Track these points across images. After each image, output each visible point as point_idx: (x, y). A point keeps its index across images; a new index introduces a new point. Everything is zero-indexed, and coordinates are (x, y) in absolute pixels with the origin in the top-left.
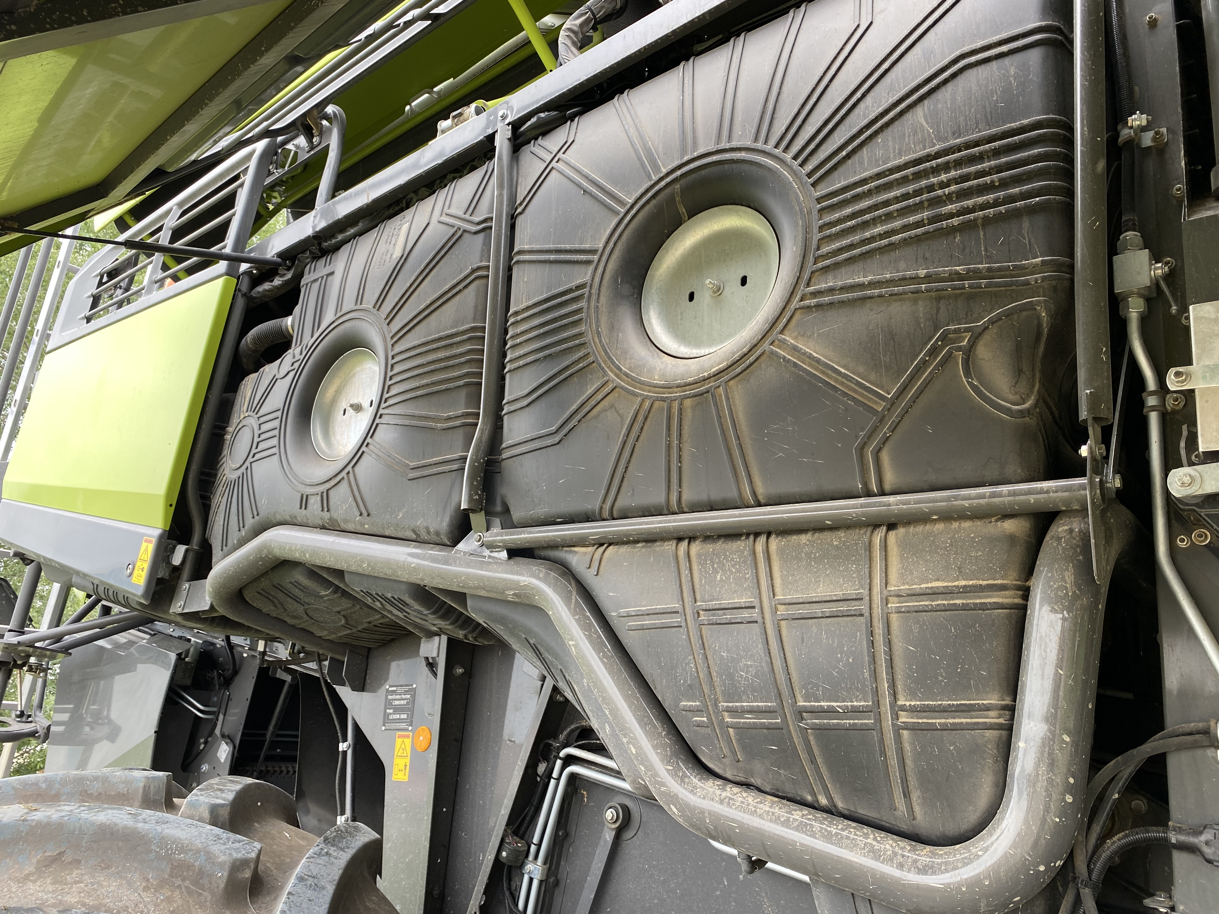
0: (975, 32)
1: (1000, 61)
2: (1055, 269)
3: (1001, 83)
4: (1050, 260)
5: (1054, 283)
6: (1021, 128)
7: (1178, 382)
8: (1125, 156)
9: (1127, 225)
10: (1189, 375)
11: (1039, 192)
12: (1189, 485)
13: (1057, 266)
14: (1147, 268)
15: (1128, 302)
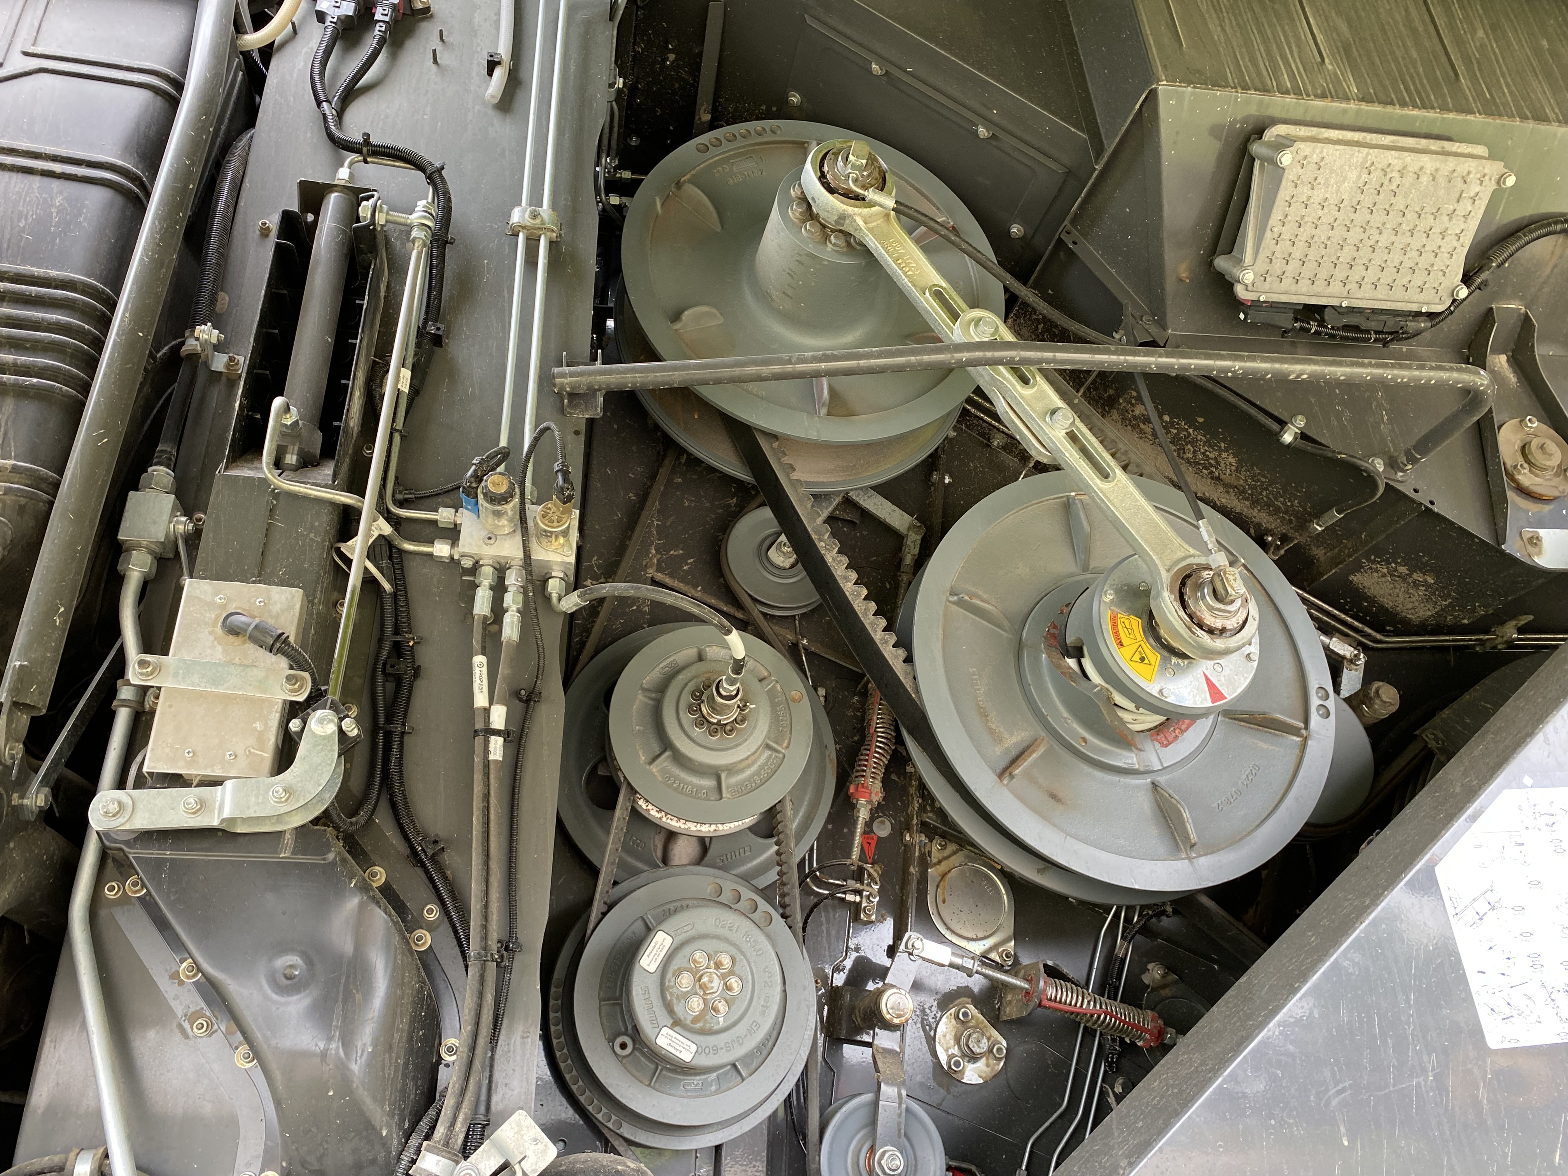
0: (25, 127)
1: (47, 181)
2: (29, 482)
3: (37, 208)
4: (27, 469)
5: (23, 501)
6: (45, 278)
7: (142, 674)
8: (183, 372)
9: (160, 457)
10: (158, 668)
11: (41, 372)
12: (114, 816)
13: (36, 481)
14: (166, 517)
15: (131, 555)
